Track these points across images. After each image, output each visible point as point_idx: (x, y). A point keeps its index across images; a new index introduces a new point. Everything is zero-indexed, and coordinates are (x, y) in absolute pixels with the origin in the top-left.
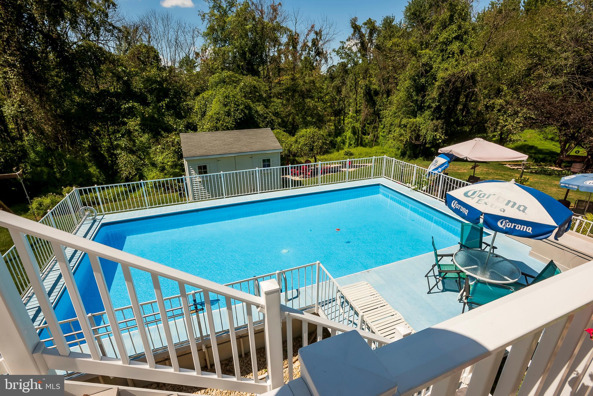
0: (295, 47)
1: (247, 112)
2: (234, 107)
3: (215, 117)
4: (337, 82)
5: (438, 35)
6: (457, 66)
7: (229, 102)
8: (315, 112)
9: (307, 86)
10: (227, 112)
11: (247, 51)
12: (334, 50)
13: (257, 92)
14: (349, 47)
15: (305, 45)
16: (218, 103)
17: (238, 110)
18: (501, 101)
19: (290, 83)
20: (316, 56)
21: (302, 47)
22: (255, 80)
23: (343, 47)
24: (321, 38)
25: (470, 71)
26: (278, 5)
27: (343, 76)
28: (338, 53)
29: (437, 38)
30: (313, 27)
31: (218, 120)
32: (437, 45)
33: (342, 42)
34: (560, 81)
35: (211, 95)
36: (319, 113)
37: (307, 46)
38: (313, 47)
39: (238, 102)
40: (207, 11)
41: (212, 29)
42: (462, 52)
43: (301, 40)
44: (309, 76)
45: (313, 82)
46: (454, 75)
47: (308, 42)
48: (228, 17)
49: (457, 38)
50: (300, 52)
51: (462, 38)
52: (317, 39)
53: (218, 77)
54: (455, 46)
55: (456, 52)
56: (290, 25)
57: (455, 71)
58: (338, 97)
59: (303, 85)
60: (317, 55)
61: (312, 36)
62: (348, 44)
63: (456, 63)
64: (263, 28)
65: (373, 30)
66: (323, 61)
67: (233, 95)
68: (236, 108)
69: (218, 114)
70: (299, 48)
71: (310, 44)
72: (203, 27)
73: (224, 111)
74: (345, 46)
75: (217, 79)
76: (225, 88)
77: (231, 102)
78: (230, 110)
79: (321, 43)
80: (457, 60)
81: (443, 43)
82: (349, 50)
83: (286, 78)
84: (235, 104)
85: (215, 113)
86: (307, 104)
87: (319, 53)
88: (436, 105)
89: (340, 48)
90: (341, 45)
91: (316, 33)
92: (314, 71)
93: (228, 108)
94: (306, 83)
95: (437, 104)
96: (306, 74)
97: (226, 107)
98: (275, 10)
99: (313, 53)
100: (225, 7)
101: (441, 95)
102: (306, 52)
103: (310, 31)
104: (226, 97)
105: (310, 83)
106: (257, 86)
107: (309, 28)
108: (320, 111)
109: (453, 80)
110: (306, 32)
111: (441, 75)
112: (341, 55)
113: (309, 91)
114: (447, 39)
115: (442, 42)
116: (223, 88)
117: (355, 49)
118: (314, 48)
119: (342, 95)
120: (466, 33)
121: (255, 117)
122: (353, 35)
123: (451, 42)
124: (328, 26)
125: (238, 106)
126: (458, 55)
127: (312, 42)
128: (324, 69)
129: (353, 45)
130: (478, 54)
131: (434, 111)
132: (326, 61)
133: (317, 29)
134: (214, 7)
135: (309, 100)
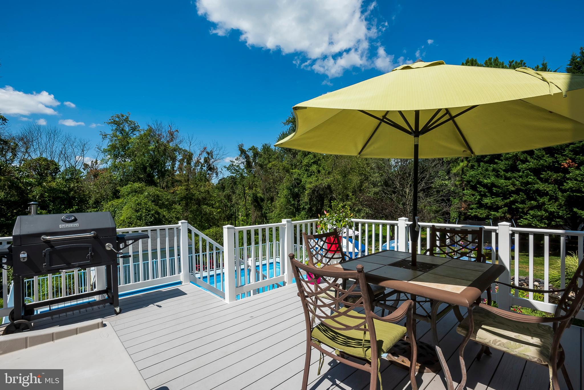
0: (189, 163)
1: (157, 216)
2: (146, 213)
3: (127, 221)
4: (227, 192)
5: (302, 160)
6: (317, 180)
7: (141, 208)
8: (211, 216)
9: (203, 195)
10: (139, 217)
11: (148, 166)
12: (225, 167)
13: (160, 200)
14: (237, 164)
15: (198, 162)
16: (130, 209)
18: (350, 203)
19: (184, 193)
20: (208, 171)
21: (196, 163)
22: (157, 190)
23: (233, 164)
24: (212, 157)
25: (326, 184)
26: (175, 131)
27: (232, 187)
28: (228, 169)
29: (301, 162)
30: (205, 149)
31: (130, 223)
32: (302, 167)
33: (232, 161)
34: (377, 190)
35: (121, 203)
37: (200, 162)
38: (206, 163)
39: (149, 208)
40: (109, 132)
41: (113, 147)
42: (319, 172)
43: (195, 159)
44: (204, 187)
45: (208, 192)
46: (316, 186)
47: (200, 159)
48: (130, 139)
49: (314, 163)
50: (194, 167)
51: (317, 163)
52: (208, 157)
54: (314, 168)
55: (315, 171)
56: (185, 146)
57: (317, 184)
58: (229, 204)
59: (200, 194)
61: (205, 155)
62: (236, 163)
63: (317, 178)
64: (165, 150)
65: (256, 154)
66: (215, 175)
67: (145, 203)
70: (192, 164)
71: (202, 161)
72: (106, 144)
74: (234, 164)
75: (129, 190)
76: (137, 197)
79: (212, 160)
80: (317, 177)
81: (306, 165)
82: (237, 167)
83: (180, 189)
84: (147, 210)
87: (211, 168)
88: (308, 207)
89: (230, 166)
90: (231, 163)
91: (208, 153)
92: (208, 182)
94: (202, 193)
95: (309, 206)
96: (202, 185)
98: (172, 134)
99: (205, 168)
100: (127, 130)
101: (310, 200)
102: (199, 168)
103: (203, 152)
104: (138, 204)
105: (205, 192)
106: (160, 195)
107: (202, 149)
109: (317, 190)
110: (198, 152)
111: (308, 186)
112: (231, 171)
113: (204, 199)
114: (308, 163)
115: (305, 165)
116: (135, 197)
117: (242, 166)
118: (206, 165)
119: (232, 202)
120: (319, 160)
122: (240, 156)
123: (311, 165)
124: (218, 149)
125: (150, 211)
126: (317, 173)
127: (204, 160)
128: (215, 181)
129: (241, 163)
130: (329, 173)
131: (308, 212)
132: (217, 174)
133: (209, 150)
134: (116, 130)
135: (205, 206)
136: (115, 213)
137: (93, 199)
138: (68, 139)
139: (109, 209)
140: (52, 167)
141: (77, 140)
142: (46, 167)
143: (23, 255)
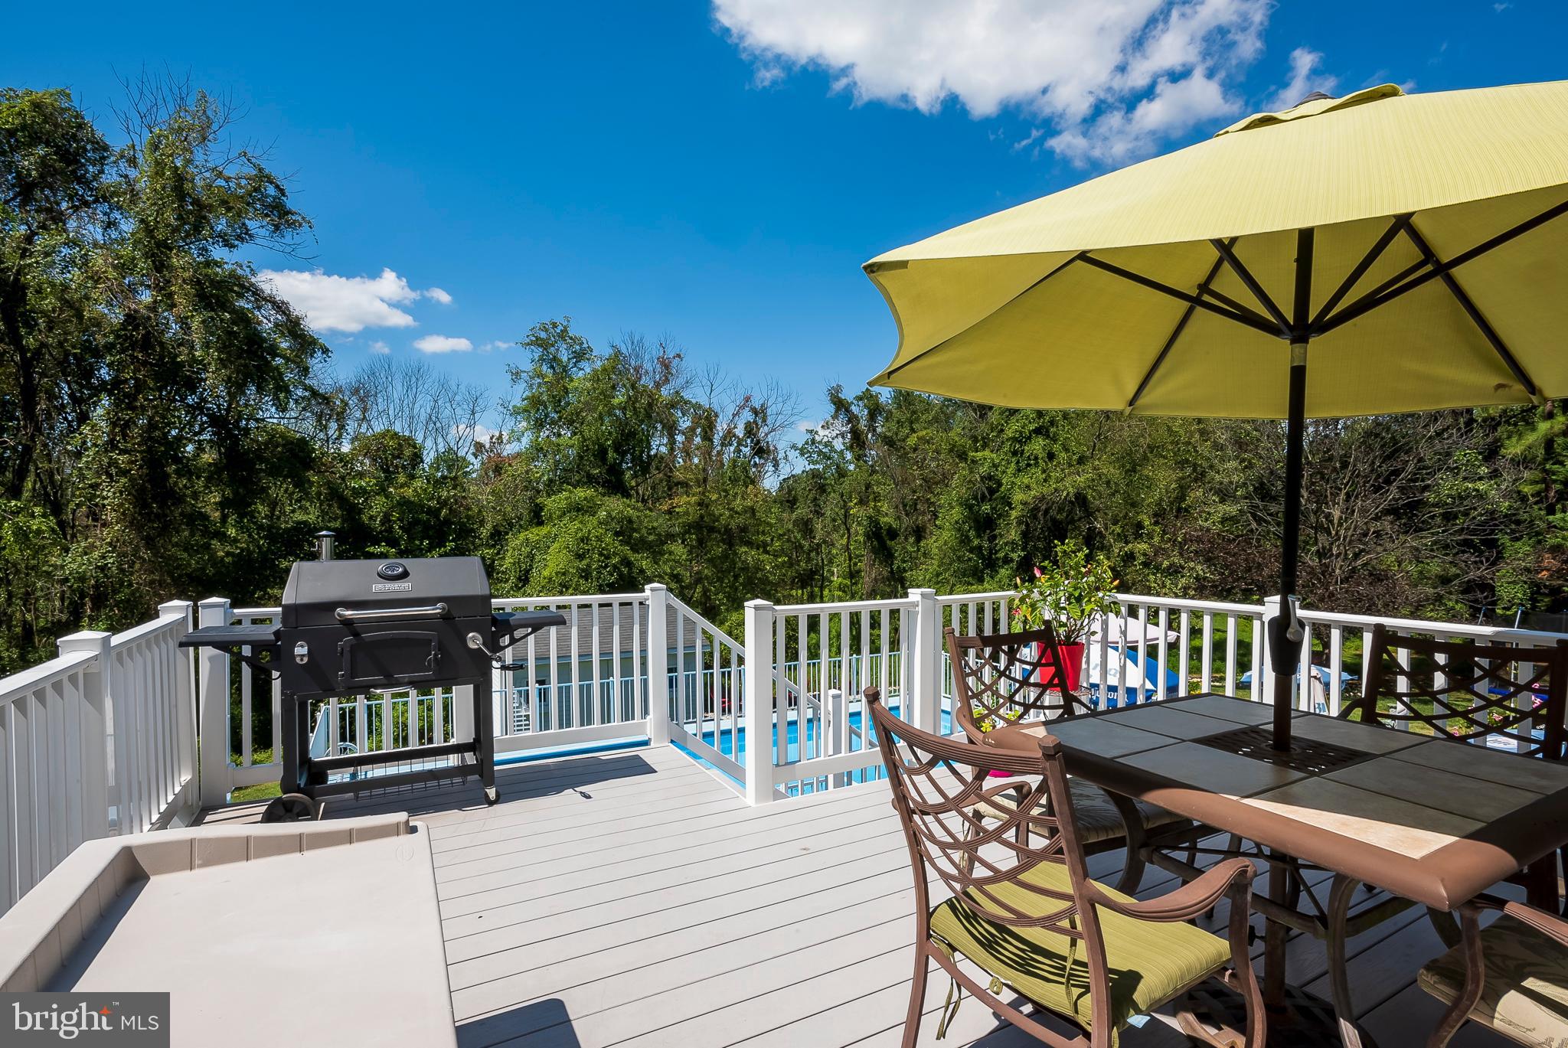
0: (707, 438)
1: (625, 570)
2: (599, 561)
3: (557, 580)
4: (802, 511)
5: (1003, 425)
6: (1045, 480)
7: (589, 550)
8: (759, 575)
9: (740, 520)
10: (583, 570)
11: (609, 446)
12: (794, 447)
13: (635, 530)
14: (826, 439)
15: (729, 434)
16: (564, 552)
17: (606, 566)
18: (1143, 546)
19: (694, 513)
20: (753, 457)
21: (724, 438)
22: (629, 506)
23: (813, 441)
24: (764, 421)
25: (1071, 490)
26: (674, 358)
27: (815, 499)
28: (802, 452)
29: (1002, 431)
30: (747, 399)
31: (565, 586)
32: (1003, 443)
33: (811, 431)
34: (1232, 509)
35: (546, 536)
36: (767, 577)
37: (734, 436)
38: (748, 437)
39: (607, 550)
40: (527, 366)
41: (535, 402)
42: (1051, 456)
43: (721, 427)
44: (743, 498)
45: (753, 510)
46: (1042, 498)
47: (735, 427)
48: (572, 380)
49: (1038, 431)
50: (719, 448)
51: (1048, 431)
52: (755, 422)
53: (566, 499)
54: (1038, 446)
55: (1040, 456)
56: (697, 395)
57: (1045, 490)
58: (806, 544)
59: (731, 517)
60: (755, 454)
61: (747, 416)
62: (823, 434)
63: (1044, 476)
64: (650, 405)
65: (875, 410)
66: (770, 467)
67: (597, 537)
68: (603, 562)
69: (564, 574)
70: (716, 440)
71: (740, 432)
72: (518, 394)
73: (578, 568)
74: (818, 438)
75: (563, 504)
76: (581, 522)
77: (593, 550)
78: (589, 566)
79: (764, 430)
80: (1044, 471)
81: (1014, 439)
82: (826, 446)
83: (684, 502)
84: (601, 554)
85: (557, 573)
86: (740, 558)
87: (760, 451)
88: (1019, 556)
89: (807, 443)
90: (809, 436)
91: (755, 412)
92: (751, 487)
93: (585, 562)
94: (737, 513)
95: (1022, 554)
96: (736, 493)
97: (580, 561)
98: (666, 366)
99: (746, 450)
100: (565, 359)
101: (1025, 535)
102: (732, 449)
103: (742, 407)
104: (582, 540)
105: (746, 512)
106: (634, 518)
107: (740, 401)
108: (771, 573)
109: (1044, 507)
110: (731, 409)
111: (1018, 497)
112: (810, 456)
113: (744, 529)
114: (1021, 433)
115: (1011, 438)
116: (576, 522)
117: (838, 445)
118: (749, 441)
119: (814, 538)
120: (1052, 423)
121: (639, 581)
122: (835, 417)
123: (1029, 438)
124: (780, 399)
125: (608, 557)
126: (1045, 462)
127: (745, 428)
128: (770, 483)
129: (837, 437)
130: (1081, 461)
131: (1018, 569)
132: (776, 465)
133: (757, 403)
134: (542, 359)
135: (744, 549)
136: (532, 561)
137: (489, 526)
138: (444, 385)
139: (520, 550)
140: (408, 452)
141: (462, 388)
142: (396, 452)
143: (301, 650)
